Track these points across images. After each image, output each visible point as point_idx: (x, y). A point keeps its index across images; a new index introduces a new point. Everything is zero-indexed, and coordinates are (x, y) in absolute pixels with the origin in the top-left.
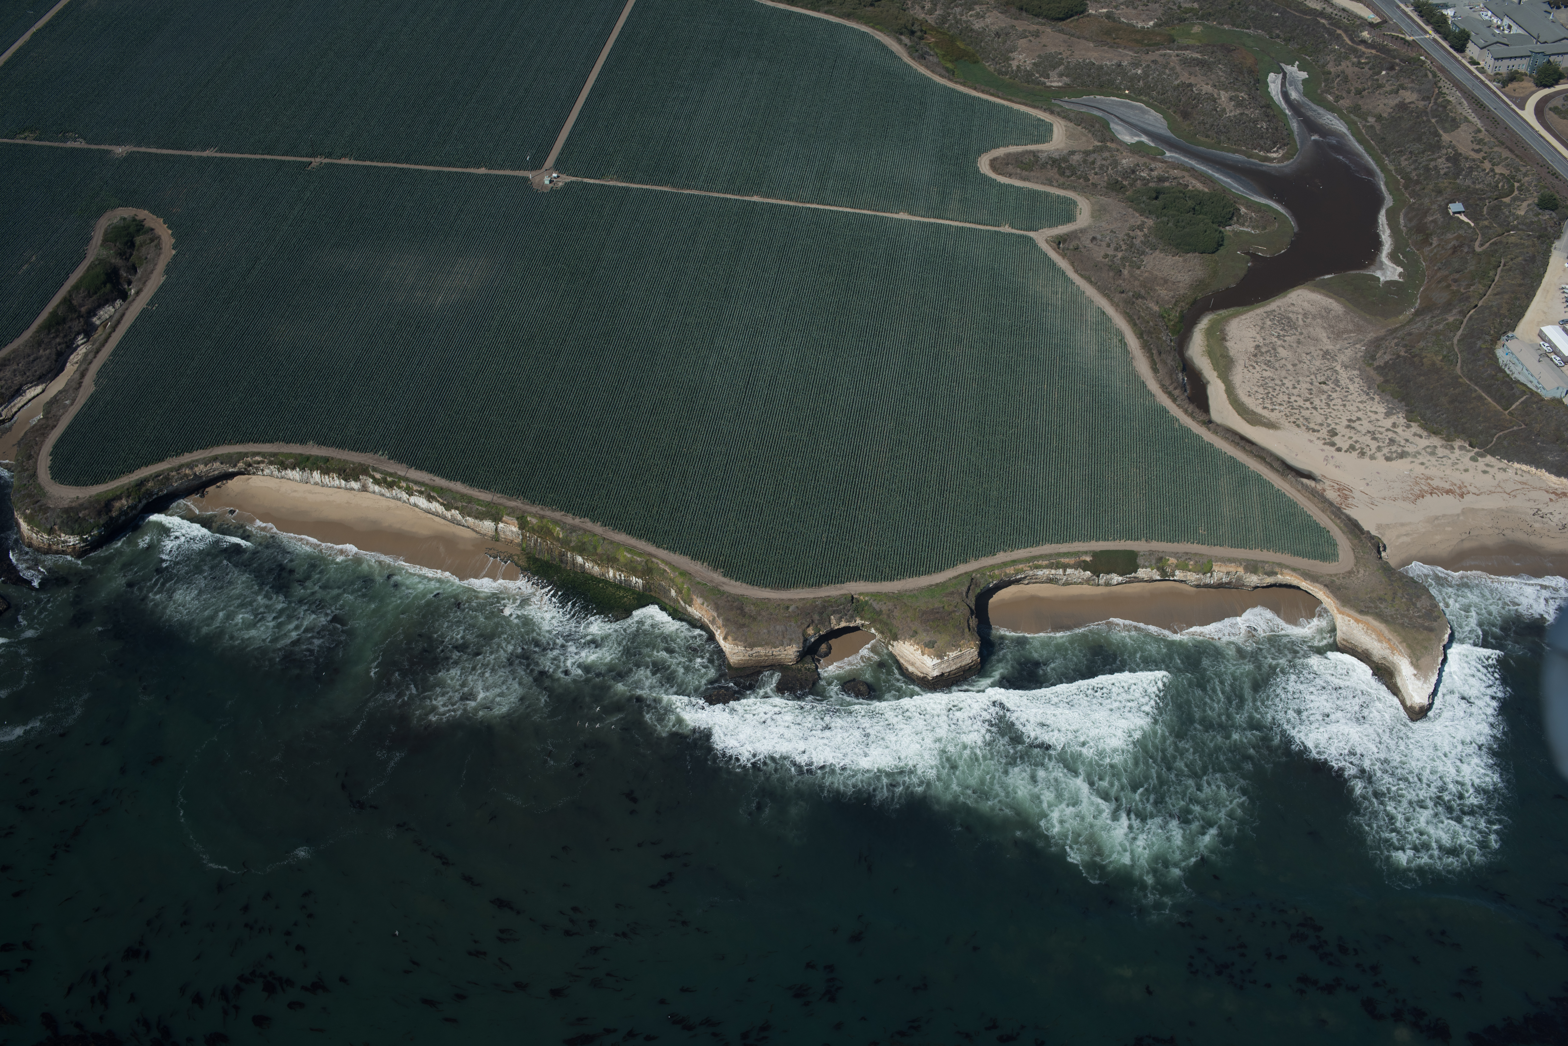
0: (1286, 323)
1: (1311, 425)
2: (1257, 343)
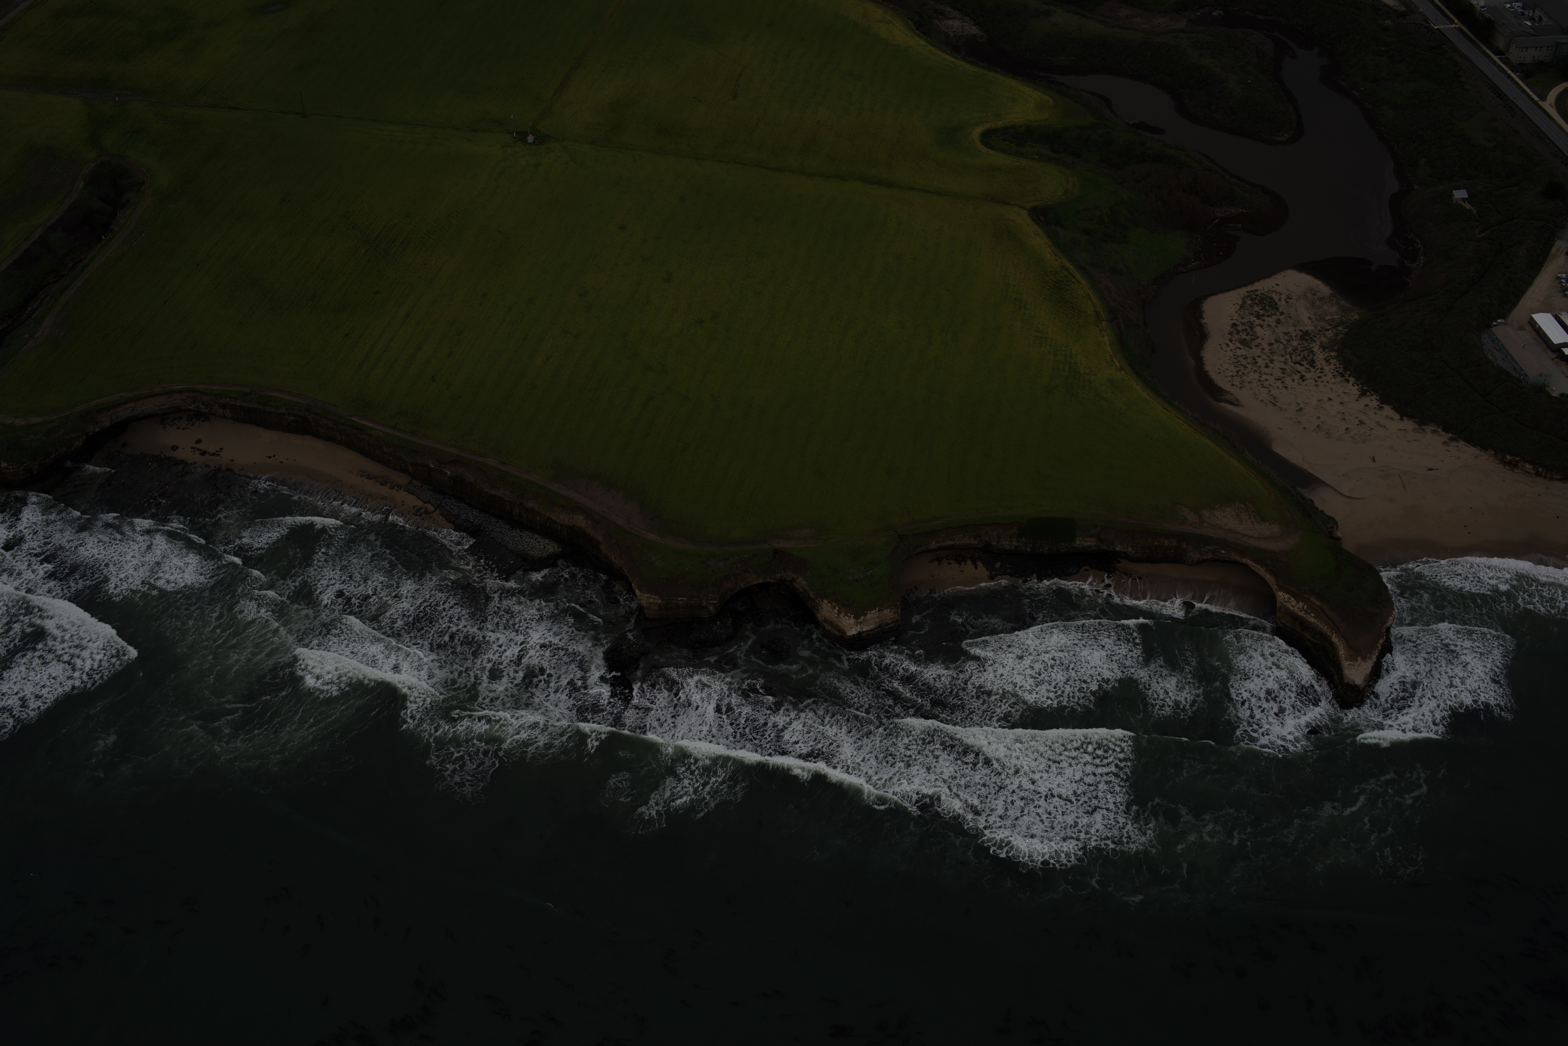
0: (1267, 304)
1: (1279, 404)
2: (1234, 321)
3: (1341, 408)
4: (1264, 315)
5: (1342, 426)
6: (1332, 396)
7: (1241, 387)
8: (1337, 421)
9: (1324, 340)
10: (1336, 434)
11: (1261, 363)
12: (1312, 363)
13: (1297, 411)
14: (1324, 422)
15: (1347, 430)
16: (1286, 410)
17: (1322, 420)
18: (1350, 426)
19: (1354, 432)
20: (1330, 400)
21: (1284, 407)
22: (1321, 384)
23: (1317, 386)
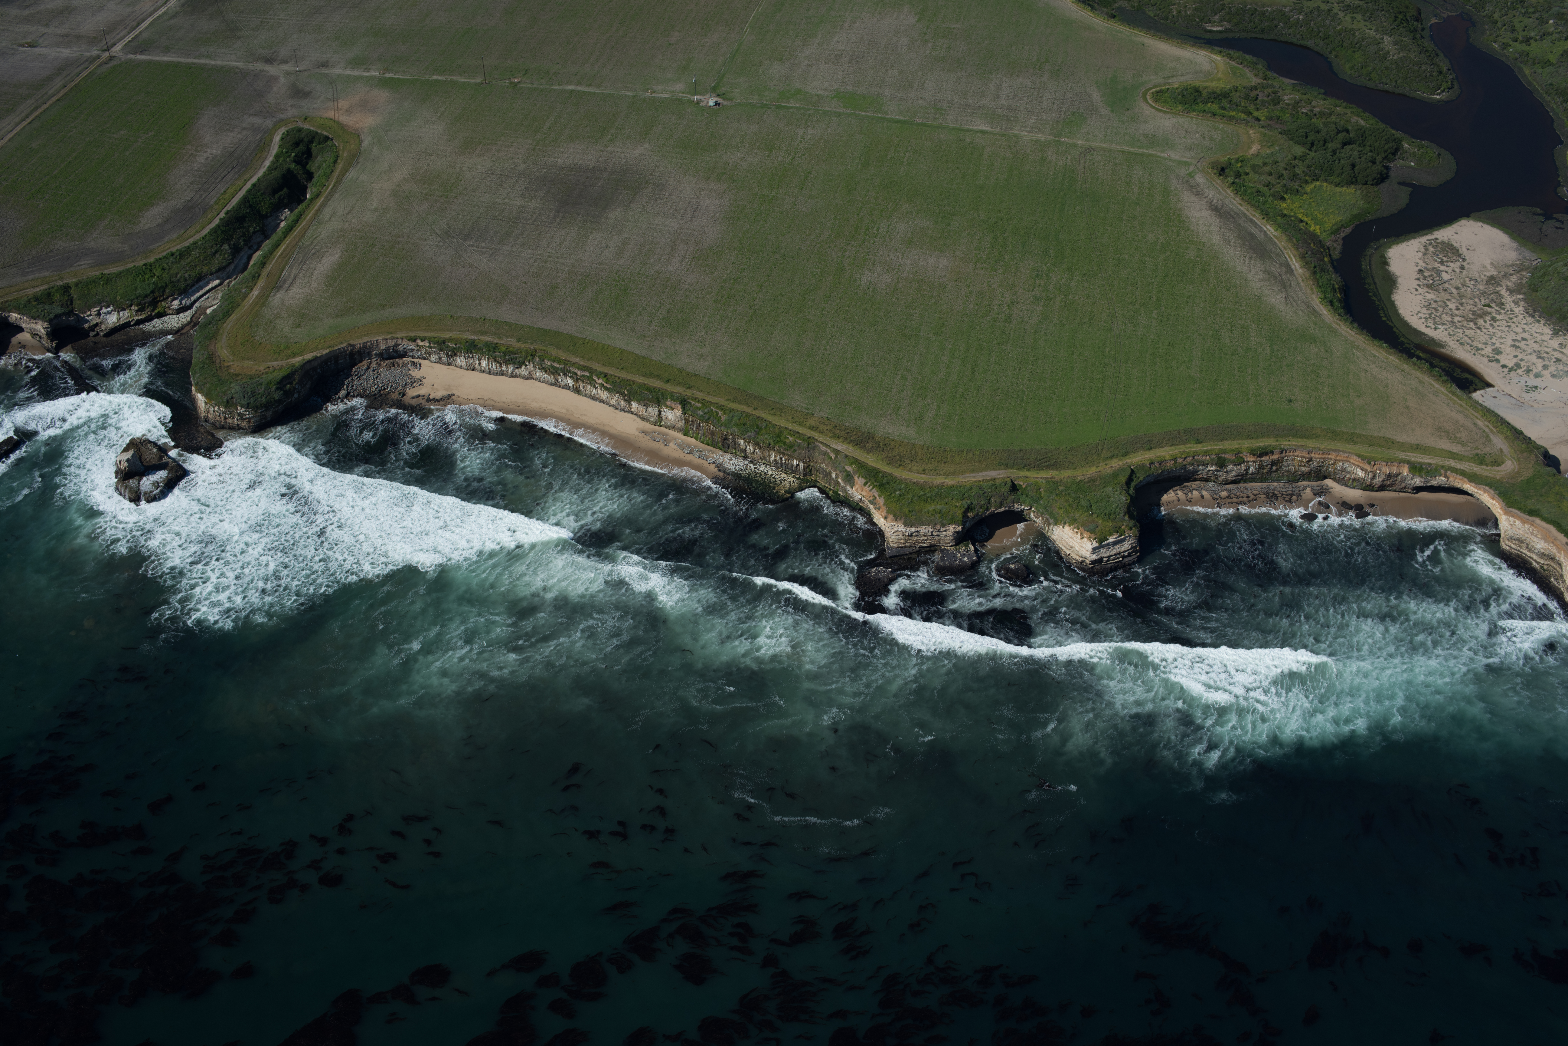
0: (1450, 251)
1: (1475, 344)
2: (1419, 268)
3: (1536, 347)
4: (1448, 262)
5: (1540, 363)
6: (1526, 335)
7: (1436, 329)
8: (1533, 358)
9: (1509, 284)
10: (1535, 371)
11: (1452, 306)
12: (1501, 305)
13: (1493, 350)
14: (1522, 360)
15: (1545, 367)
16: (1482, 349)
17: (1519, 358)
18: (1547, 363)
19: (1552, 369)
20: (1524, 339)
21: (1480, 346)
22: (1513, 325)
23: (1509, 327)
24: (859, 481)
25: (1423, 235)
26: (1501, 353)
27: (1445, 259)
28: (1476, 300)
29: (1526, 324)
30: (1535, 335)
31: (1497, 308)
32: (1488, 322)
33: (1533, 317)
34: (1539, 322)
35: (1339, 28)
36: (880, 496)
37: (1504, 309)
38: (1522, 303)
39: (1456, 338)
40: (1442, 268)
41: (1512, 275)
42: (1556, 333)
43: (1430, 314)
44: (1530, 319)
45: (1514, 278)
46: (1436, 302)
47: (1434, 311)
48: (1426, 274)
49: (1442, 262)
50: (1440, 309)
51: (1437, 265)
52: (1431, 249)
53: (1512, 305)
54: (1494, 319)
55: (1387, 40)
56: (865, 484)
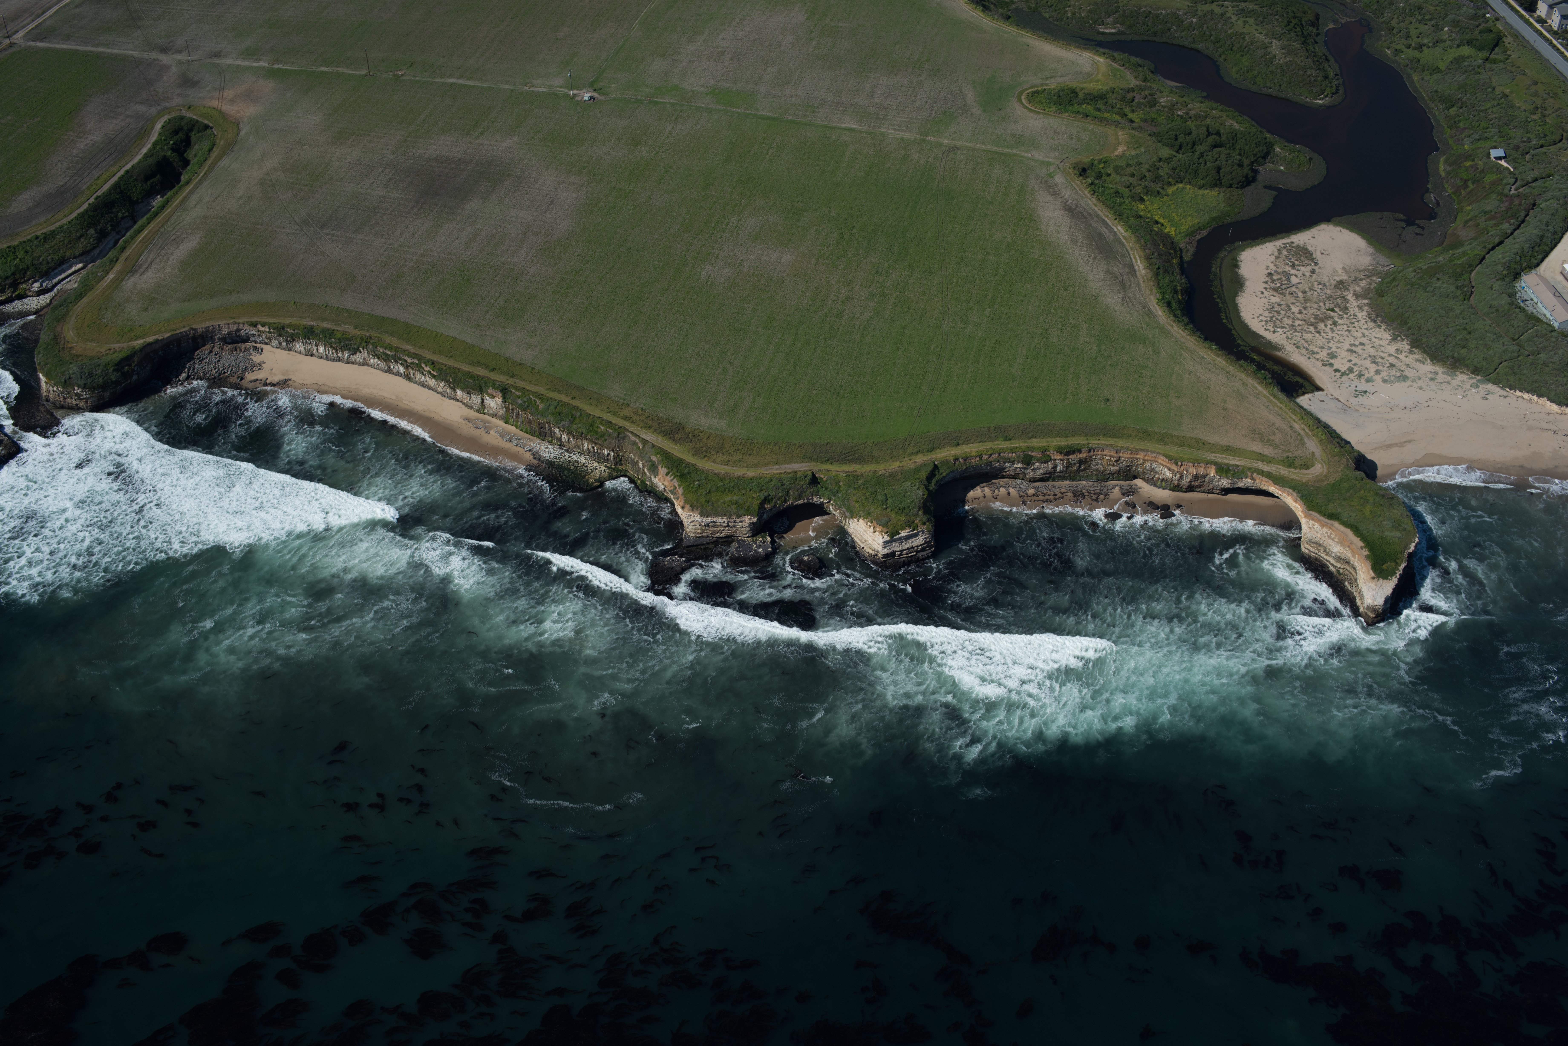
0: (1303, 255)
1: (1311, 347)
2: (1269, 271)
3: (1373, 352)
4: (1299, 265)
5: (1373, 368)
6: (1364, 340)
7: (1274, 332)
8: (1368, 363)
9: (1357, 289)
10: (1367, 375)
11: (1295, 309)
12: (1345, 309)
13: (1328, 354)
14: (1355, 364)
15: (1378, 372)
16: (1318, 353)
17: (1353, 362)
18: (1380, 368)
19: (1384, 374)
20: (1362, 344)
21: (1316, 350)
22: (1353, 330)
23: (1349, 331)
24: (662, 471)
25: (1279, 239)
26: (1336, 357)
27: (1296, 263)
28: (1321, 304)
29: (1366, 329)
30: (1374, 340)
31: (1341, 313)
32: (1329, 326)
33: (1375, 321)
34: (1380, 327)
35: (1230, 32)
36: (679, 486)
37: (1347, 314)
38: (1366, 308)
39: (1293, 341)
40: (1293, 272)
41: (1361, 280)
42: (1394, 339)
43: (1271, 318)
44: (1371, 324)
45: (1363, 284)
46: (1280, 305)
47: (1276, 314)
48: (1275, 277)
49: (1293, 266)
50: (1283, 312)
51: (1287, 268)
52: (1285, 253)
53: (1357, 309)
54: (1335, 324)
55: (1276, 44)
56: (667, 474)
